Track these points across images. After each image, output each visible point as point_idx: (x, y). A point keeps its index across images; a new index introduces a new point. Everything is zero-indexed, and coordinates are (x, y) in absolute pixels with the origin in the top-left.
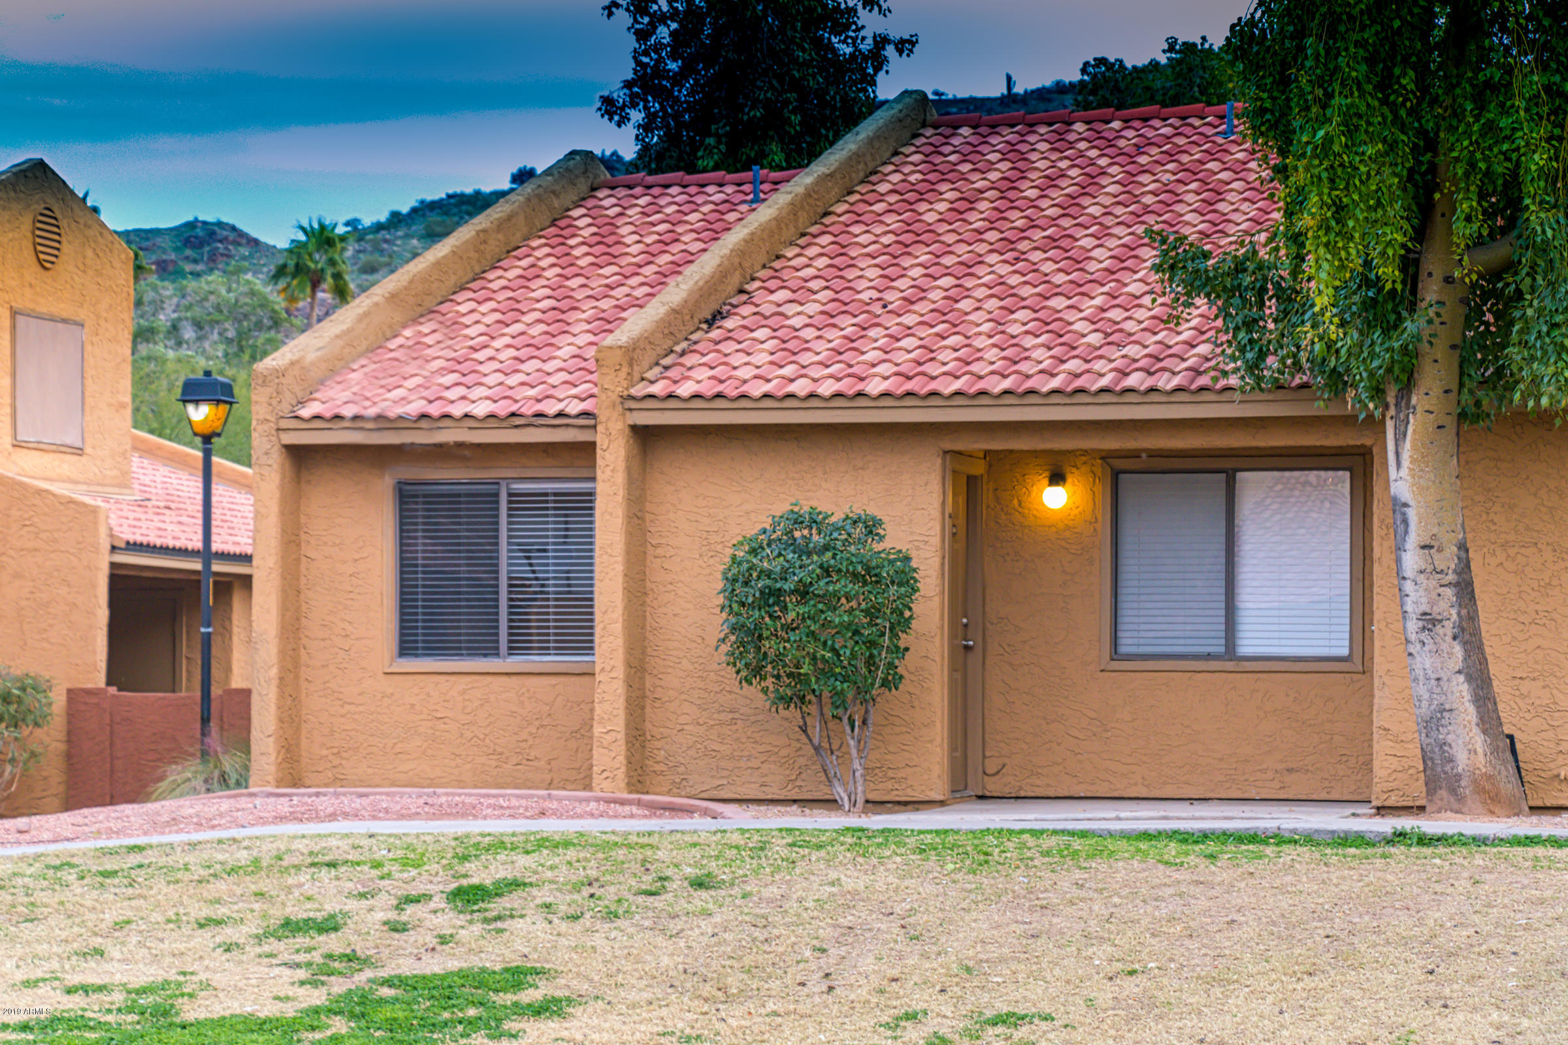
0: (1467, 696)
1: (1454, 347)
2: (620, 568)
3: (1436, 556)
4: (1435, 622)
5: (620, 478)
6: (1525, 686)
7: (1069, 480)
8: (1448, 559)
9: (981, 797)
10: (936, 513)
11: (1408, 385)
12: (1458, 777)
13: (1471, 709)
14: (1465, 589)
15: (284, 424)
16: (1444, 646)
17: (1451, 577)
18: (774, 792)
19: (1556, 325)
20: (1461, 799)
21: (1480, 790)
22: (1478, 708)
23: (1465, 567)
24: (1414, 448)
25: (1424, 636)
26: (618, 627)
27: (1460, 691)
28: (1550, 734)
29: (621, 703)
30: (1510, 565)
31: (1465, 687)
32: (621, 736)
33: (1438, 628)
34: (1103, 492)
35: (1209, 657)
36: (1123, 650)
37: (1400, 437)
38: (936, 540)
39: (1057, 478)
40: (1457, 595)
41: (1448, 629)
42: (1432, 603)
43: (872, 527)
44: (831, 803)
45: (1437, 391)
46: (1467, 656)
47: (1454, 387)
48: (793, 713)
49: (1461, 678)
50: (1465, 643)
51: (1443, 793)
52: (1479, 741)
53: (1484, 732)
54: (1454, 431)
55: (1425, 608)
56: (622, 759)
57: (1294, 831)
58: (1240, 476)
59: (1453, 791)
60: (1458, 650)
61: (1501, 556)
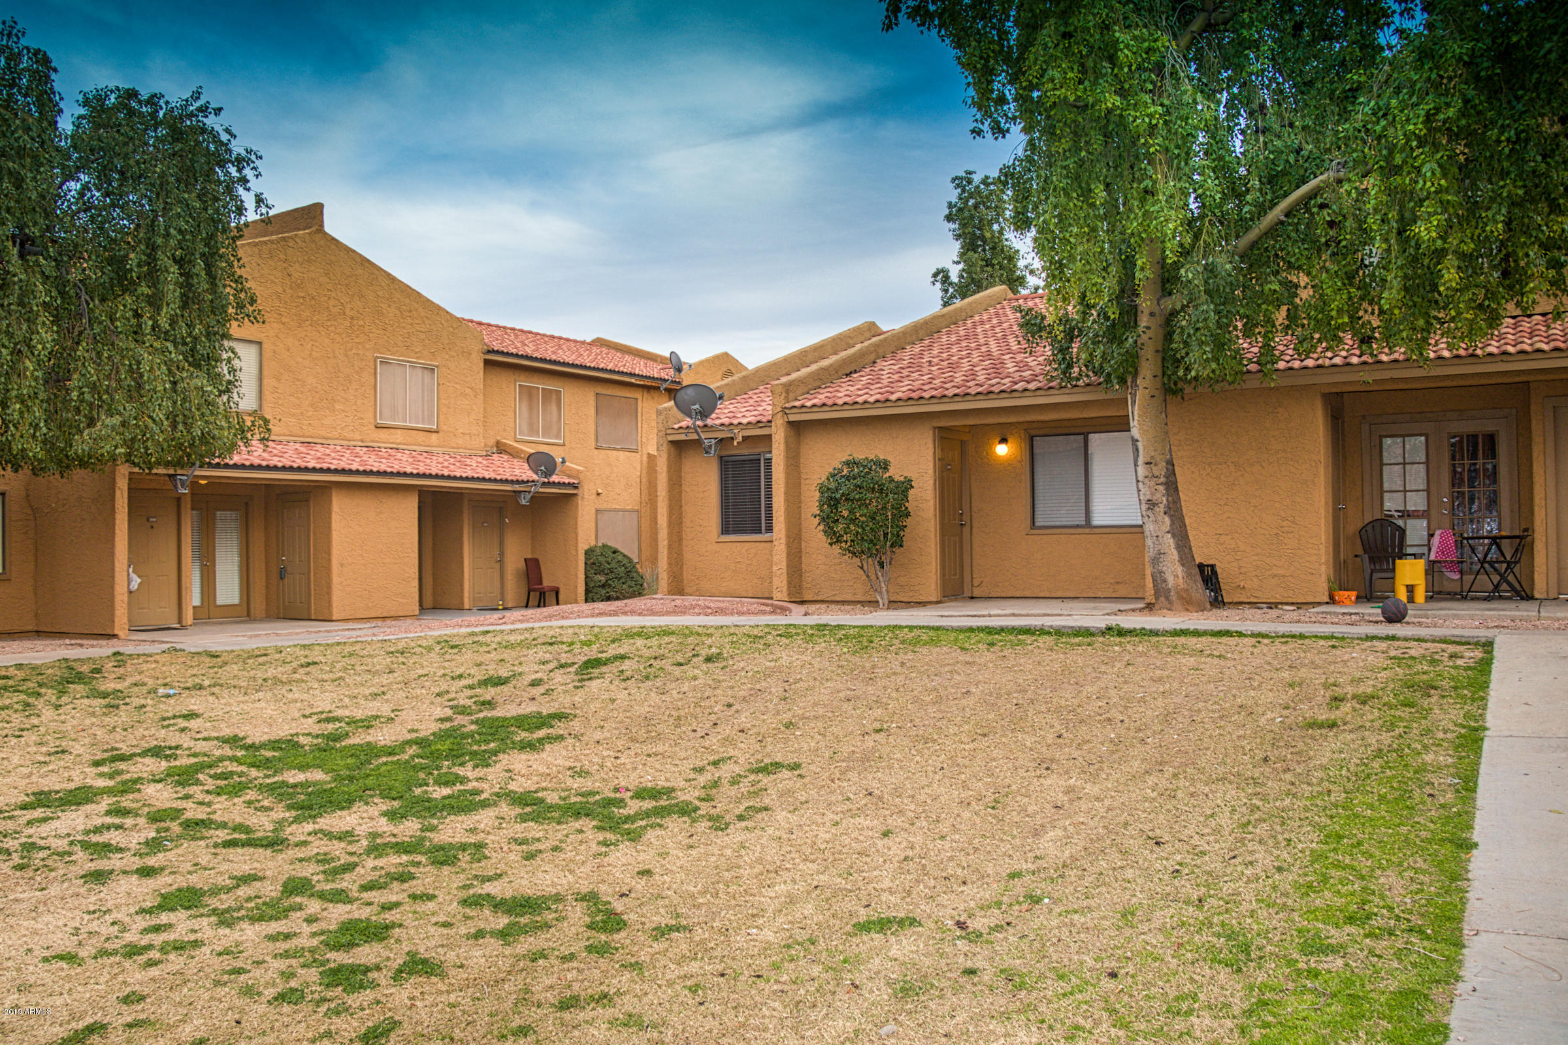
0: (1173, 546)
1: (1157, 351)
2: (783, 490)
3: (1154, 468)
4: (1154, 505)
5: (782, 447)
6: (1222, 539)
7: (1010, 441)
8: (1160, 470)
9: (972, 598)
10: (931, 458)
11: (1136, 375)
12: (1169, 590)
13: (1175, 553)
14: (1171, 486)
15: (669, 431)
16: (1160, 518)
17: (1162, 479)
18: (859, 598)
19: (1198, 329)
20: (1171, 602)
21: (1180, 598)
22: (1179, 552)
23: (1171, 473)
24: (1139, 409)
25: (1149, 513)
26: (782, 519)
27: (1169, 542)
28: (1235, 564)
29: (784, 555)
30: (1213, 475)
31: (1171, 541)
32: (785, 571)
33: (1157, 509)
34: (1025, 446)
35: (1078, 526)
36: (1037, 524)
37: (1134, 403)
38: (931, 472)
39: (1004, 440)
40: (1167, 489)
41: (1161, 509)
42: (1152, 494)
43: (885, 466)
44: (874, 604)
45: (1149, 376)
46: (1172, 523)
47: (1160, 373)
48: (856, 561)
49: (1169, 535)
50: (1171, 516)
51: (1162, 599)
52: (1180, 570)
53: (1183, 565)
54: (1162, 398)
55: (1149, 497)
56: (785, 582)
57: (1051, 627)
58: (1091, 436)
59: (1167, 598)
60: (1167, 520)
61: (1208, 470)
